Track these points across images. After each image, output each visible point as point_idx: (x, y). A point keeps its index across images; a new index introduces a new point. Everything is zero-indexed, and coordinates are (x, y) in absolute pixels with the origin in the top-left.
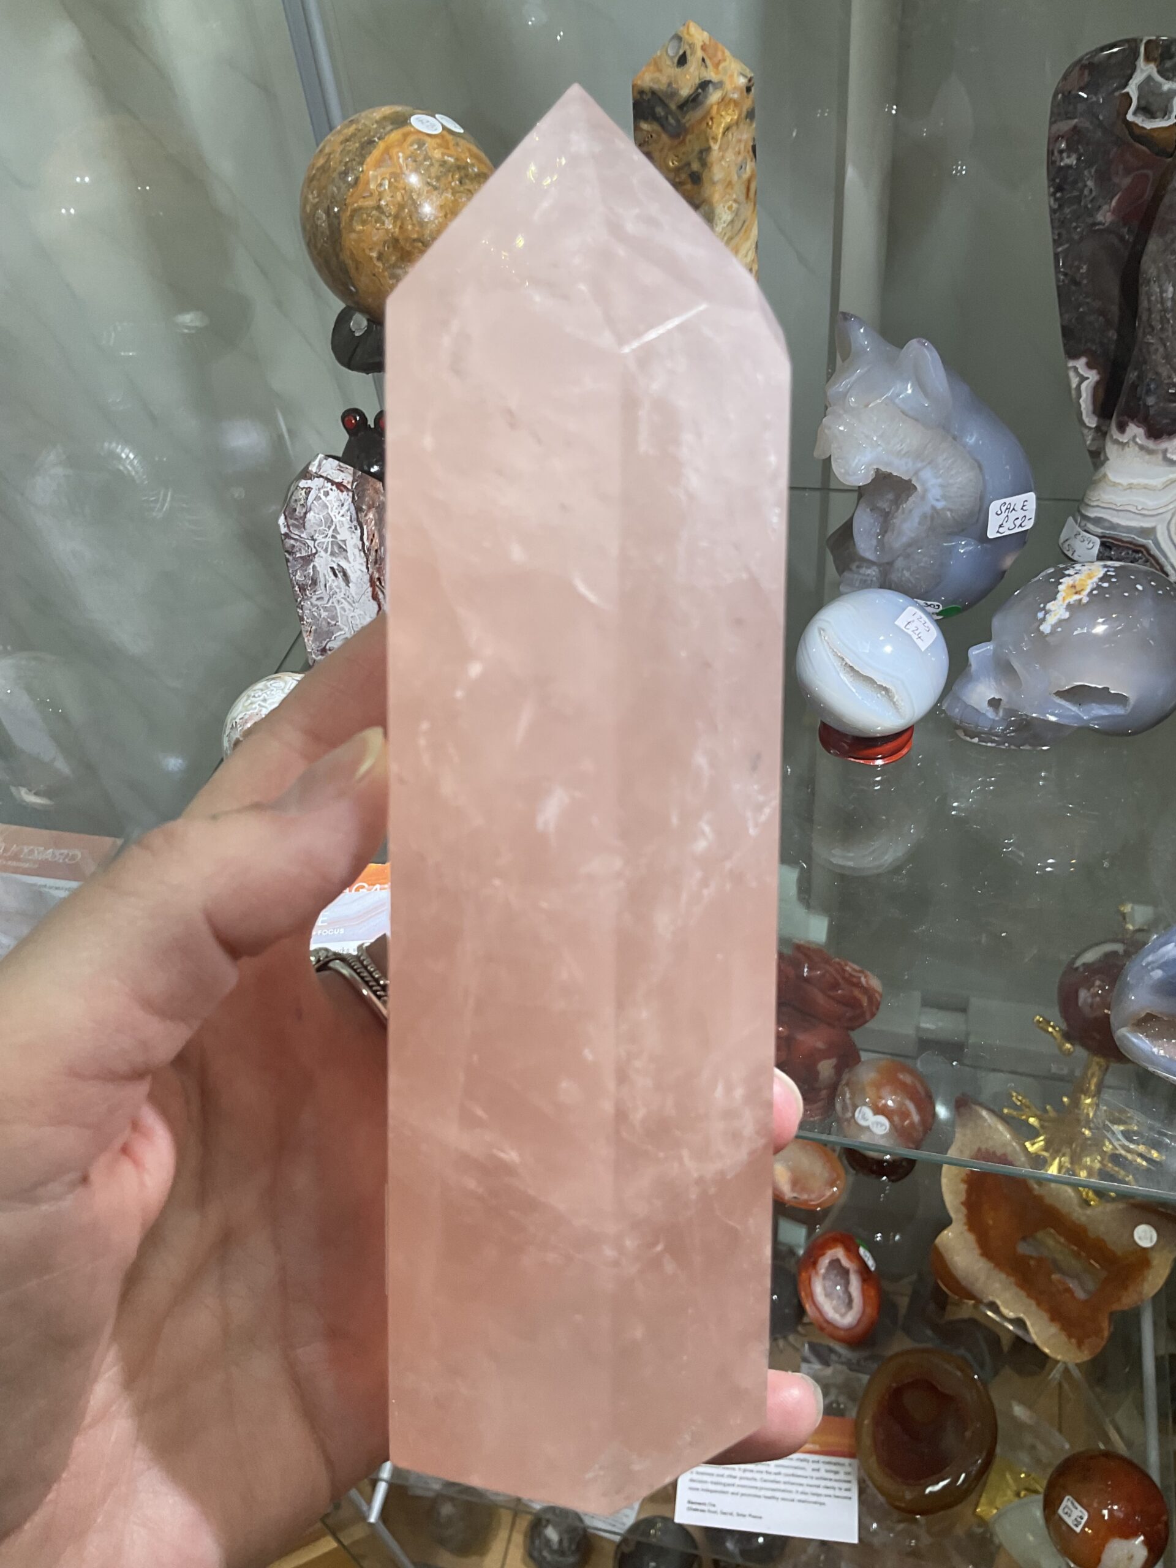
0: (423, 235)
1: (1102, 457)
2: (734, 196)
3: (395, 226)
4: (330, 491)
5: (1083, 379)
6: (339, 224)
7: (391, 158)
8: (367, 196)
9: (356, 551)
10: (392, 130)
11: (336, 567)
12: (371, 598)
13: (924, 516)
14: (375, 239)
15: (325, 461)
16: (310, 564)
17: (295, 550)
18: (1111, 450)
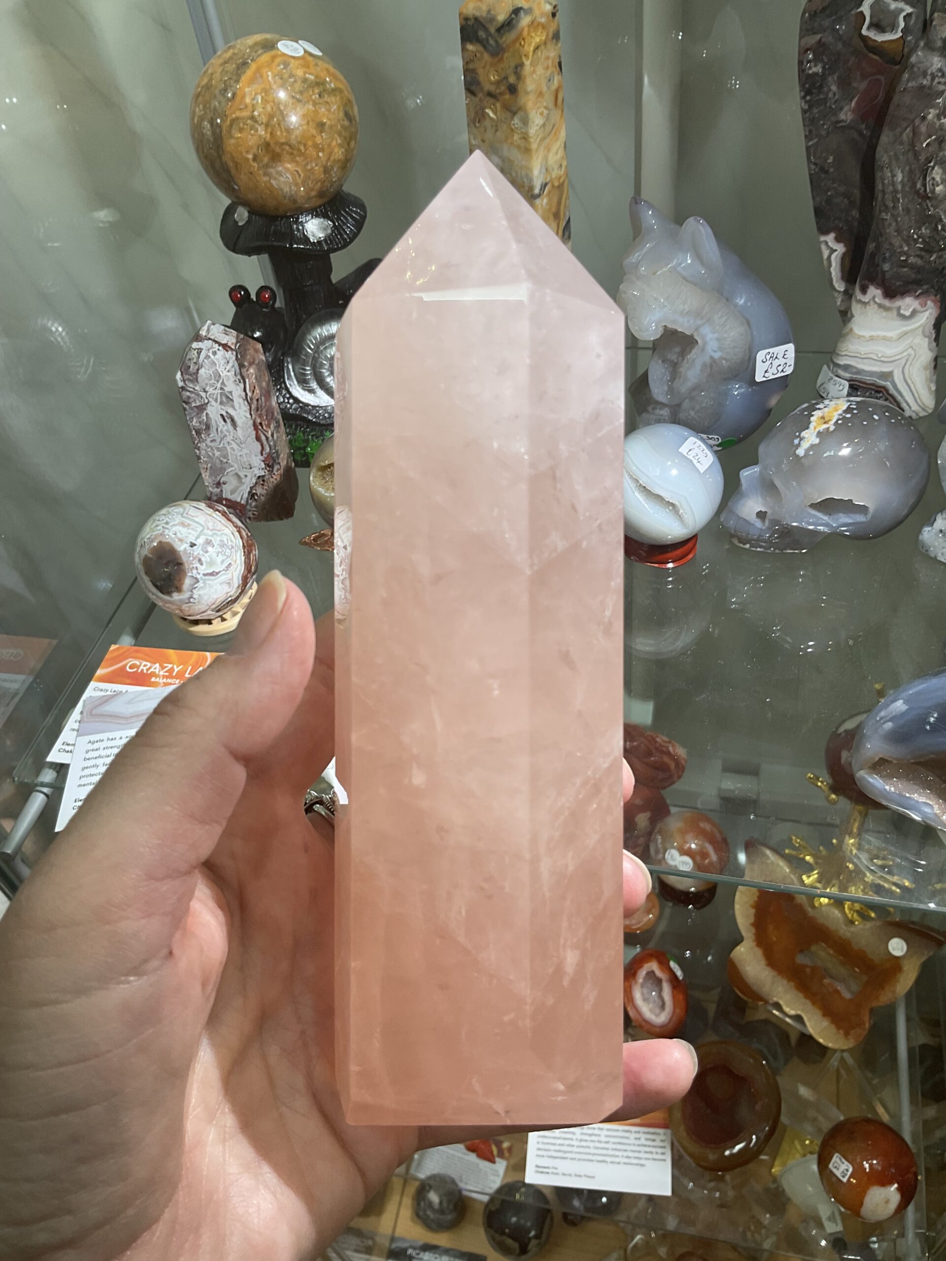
0: (290, 140)
1: (849, 315)
2: (545, 104)
3: (266, 133)
4: (218, 352)
5: (833, 251)
6: (221, 132)
7: (261, 76)
8: (243, 108)
9: (241, 401)
10: (262, 54)
11: (224, 414)
12: (255, 440)
13: (704, 365)
14: (250, 144)
15: (212, 326)
16: (203, 412)
17: (190, 401)
18: (856, 308)
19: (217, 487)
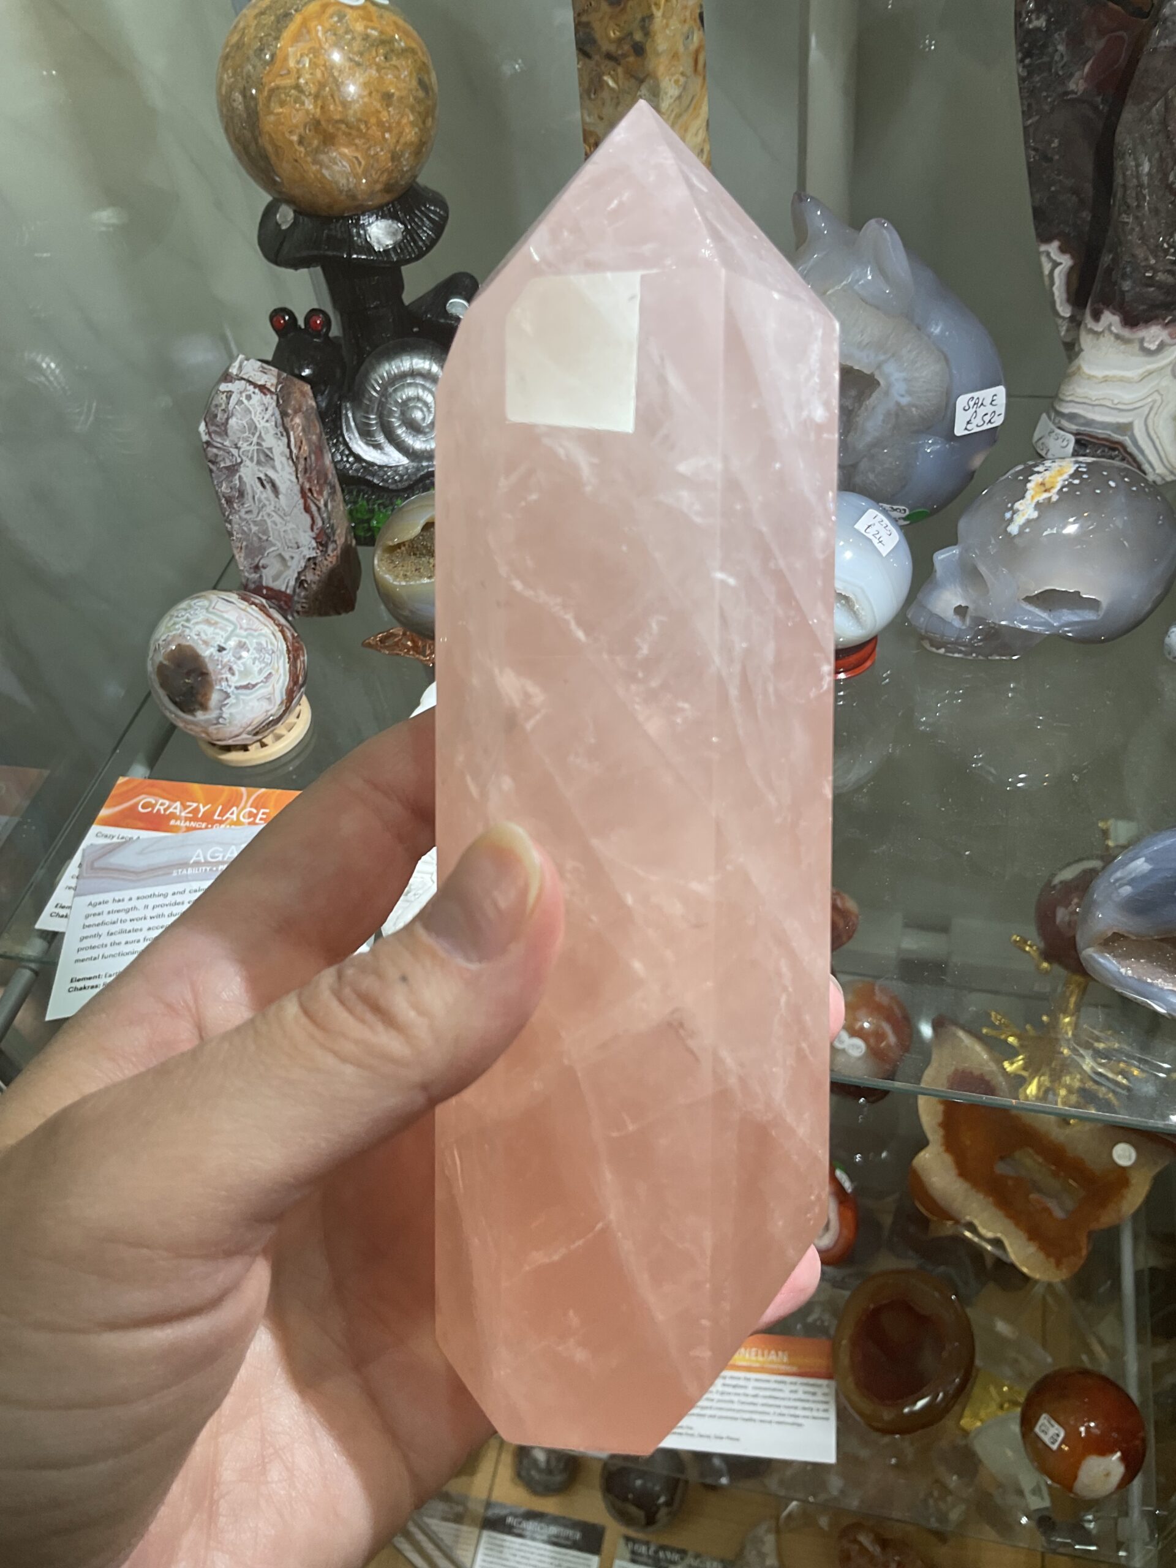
0: (347, 116)
1: (1077, 349)
2: (681, 69)
3: (316, 107)
4: (253, 395)
5: (1056, 264)
6: (256, 105)
7: (309, 32)
8: (285, 75)
9: (284, 459)
11: (263, 477)
12: (303, 511)
13: (888, 414)
14: (294, 121)
15: (246, 362)
16: (235, 475)
17: (218, 460)
18: (1086, 341)
19: (255, 572)
